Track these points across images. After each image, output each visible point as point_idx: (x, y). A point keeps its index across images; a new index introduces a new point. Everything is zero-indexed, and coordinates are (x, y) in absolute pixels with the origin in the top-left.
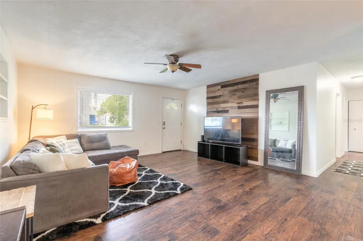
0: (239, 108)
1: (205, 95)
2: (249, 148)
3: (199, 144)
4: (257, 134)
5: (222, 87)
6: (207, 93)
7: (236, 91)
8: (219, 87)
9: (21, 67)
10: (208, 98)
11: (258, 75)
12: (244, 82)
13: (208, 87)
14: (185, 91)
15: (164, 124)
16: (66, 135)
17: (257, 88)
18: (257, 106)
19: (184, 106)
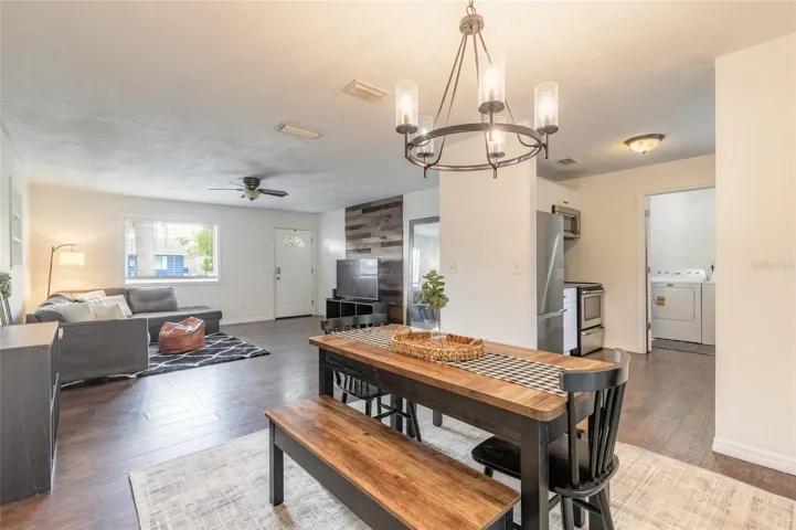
0: (383, 245)
1: (343, 224)
2: (391, 306)
3: (328, 302)
4: (402, 285)
5: (364, 211)
6: (347, 219)
7: (379, 218)
8: (360, 211)
9: (34, 188)
10: (347, 228)
11: (402, 196)
12: (387, 206)
13: (348, 210)
14: (317, 215)
15: (279, 271)
16: (105, 291)
17: (401, 216)
18: (400, 243)
19: (316, 241)
